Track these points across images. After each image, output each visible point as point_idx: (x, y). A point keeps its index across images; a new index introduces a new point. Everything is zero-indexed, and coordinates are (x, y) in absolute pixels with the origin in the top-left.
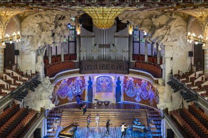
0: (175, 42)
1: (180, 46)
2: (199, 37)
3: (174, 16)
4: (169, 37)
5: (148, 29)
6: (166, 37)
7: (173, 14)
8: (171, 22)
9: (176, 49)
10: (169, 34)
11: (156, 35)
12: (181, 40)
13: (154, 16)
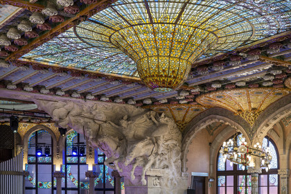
0: (167, 171)
1: (172, 180)
2: (255, 146)
3: (163, 120)
4: (157, 159)
5: (115, 142)
6: (152, 159)
7: (163, 115)
8: (160, 129)
9: (166, 185)
10: (157, 154)
11: (134, 154)
12: (174, 168)
13: (126, 117)
